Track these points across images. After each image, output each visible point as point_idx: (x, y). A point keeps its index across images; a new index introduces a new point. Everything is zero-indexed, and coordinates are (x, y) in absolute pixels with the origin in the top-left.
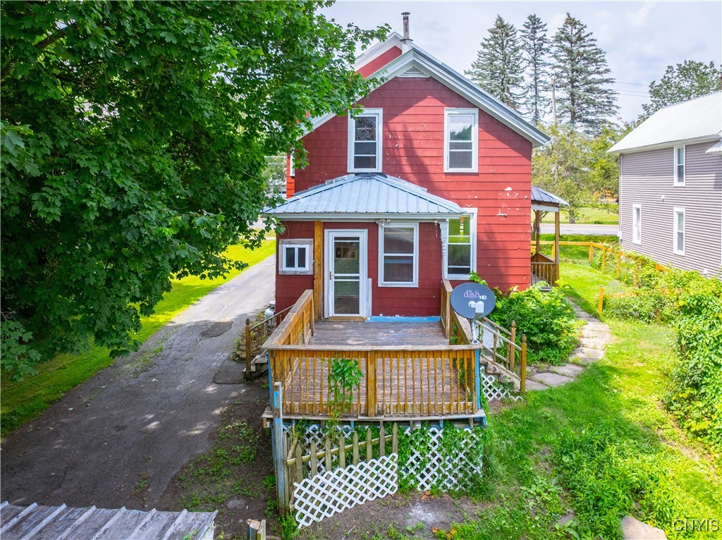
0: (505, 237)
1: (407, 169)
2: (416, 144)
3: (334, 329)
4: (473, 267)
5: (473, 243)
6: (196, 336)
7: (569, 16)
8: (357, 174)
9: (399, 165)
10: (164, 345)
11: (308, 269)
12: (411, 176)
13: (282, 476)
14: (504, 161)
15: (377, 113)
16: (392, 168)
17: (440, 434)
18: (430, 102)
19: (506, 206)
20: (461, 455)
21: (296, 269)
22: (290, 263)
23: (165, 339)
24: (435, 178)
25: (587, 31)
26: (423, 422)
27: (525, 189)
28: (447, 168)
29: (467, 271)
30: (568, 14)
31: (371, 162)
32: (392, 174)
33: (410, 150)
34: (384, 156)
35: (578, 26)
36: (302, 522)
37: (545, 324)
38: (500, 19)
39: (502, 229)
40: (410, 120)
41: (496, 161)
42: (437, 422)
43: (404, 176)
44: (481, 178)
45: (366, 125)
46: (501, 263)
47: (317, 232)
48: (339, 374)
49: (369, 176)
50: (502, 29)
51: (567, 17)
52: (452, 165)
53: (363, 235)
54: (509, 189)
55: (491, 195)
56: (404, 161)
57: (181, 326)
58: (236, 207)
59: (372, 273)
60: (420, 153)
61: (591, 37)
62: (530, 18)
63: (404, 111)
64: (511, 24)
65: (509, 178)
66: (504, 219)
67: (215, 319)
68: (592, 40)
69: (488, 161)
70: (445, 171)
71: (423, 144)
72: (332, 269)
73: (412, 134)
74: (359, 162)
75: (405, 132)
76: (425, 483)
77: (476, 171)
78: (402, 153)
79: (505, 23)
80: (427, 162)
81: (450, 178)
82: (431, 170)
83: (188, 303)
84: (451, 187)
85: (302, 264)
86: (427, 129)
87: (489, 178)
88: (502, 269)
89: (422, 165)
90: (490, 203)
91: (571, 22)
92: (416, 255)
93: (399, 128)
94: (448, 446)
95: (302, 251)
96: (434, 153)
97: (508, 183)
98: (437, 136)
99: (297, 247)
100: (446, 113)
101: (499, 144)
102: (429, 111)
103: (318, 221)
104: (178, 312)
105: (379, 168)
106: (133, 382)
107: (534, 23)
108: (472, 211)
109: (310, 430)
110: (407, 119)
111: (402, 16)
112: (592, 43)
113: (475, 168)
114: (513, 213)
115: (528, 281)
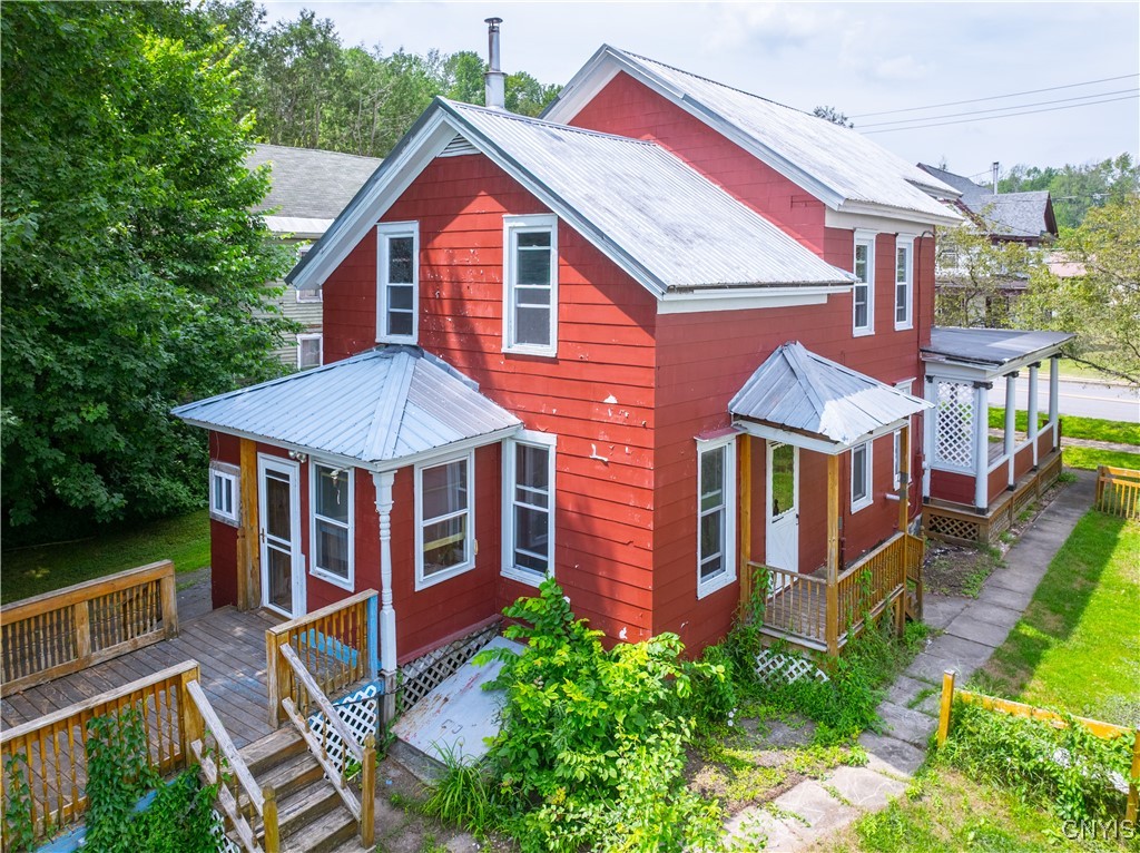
0: (605, 511)
1: (453, 341)
2: (466, 291)
4: (551, 561)
5: (551, 510)
8: (387, 345)
9: (442, 334)
12: (458, 355)
14: (603, 335)
15: (413, 231)
16: (432, 343)
18: (481, 204)
19: (607, 438)
24: (489, 362)
27: (642, 404)
28: (509, 343)
29: (542, 567)
31: (406, 324)
32: (431, 350)
33: (457, 304)
34: (422, 314)
39: (600, 491)
40: (458, 240)
41: (589, 334)
43: (448, 355)
44: (564, 370)
45: (400, 253)
52: (519, 335)
53: (294, 473)
54: (611, 400)
55: (578, 410)
56: (449, 325)
60: (470, 309)
63: (447, 225)
65: (610, 373)
66: (603, 468)
69: (574, 332)
70: (506, 349)
71: (475, 292)
73: (460, 271)
74: (392, 323)
75: (451, 267)
78: (447, 308)
80: (480, 328)
81: (515, 367)
82: (484, 344)
84: (512, 384)
86: (478, 261)
87: (576, 372)
88: (604, 583)
90: (577, 428)
93: (442, 258)
95: (229, 482)
96: (490, 313)
97: (611, 386)
98: (494, 276)
100: (506, 225)
101: (596, 296)
102: (480, 222)
103: (244, 440)
105: (413, 340)
108: (549, 441)
110: (454, 240)
111: (488, 25)
113: (553, 348)
114: (619, 458)
115: (649, 624)
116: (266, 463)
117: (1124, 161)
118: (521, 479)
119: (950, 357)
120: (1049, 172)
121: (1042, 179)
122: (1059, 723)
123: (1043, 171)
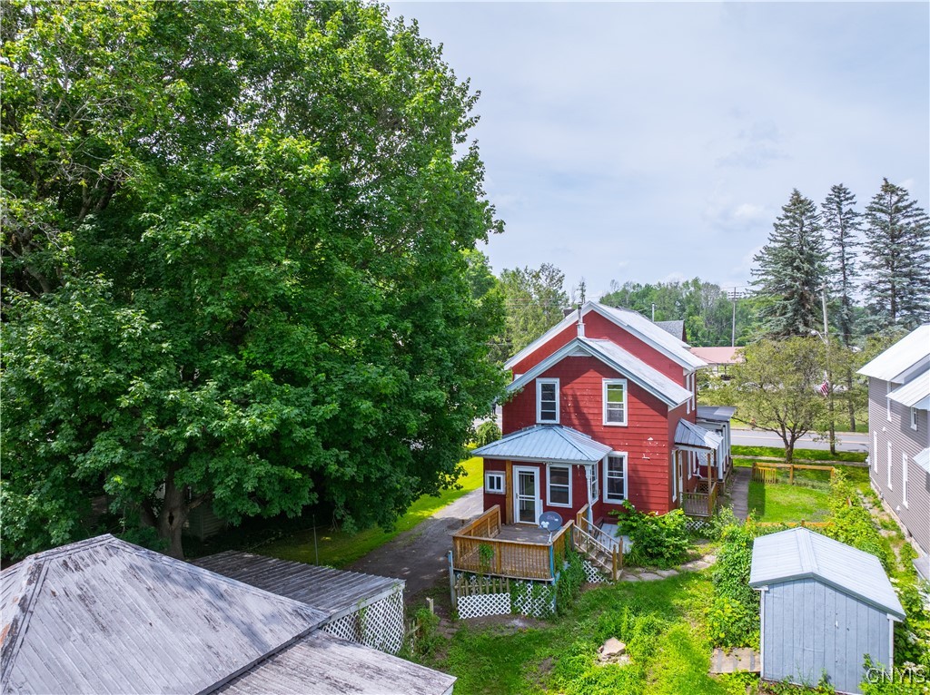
0: (648, 475)
1: (576, 422)
2: (582, 404)
3: (516, 531)
4: (626, 495)
5: (625, 478)
6: (444, 528)
7: (887, 182)
8: (543, 424)
9: (570, 419)
10: (423, 532)
11: (502, 490)
12: (579, 427)
13: (453, 593)
14: (647, 418)
15: (556, 382)
16: (566, 422)
17: (532, 587)
18: (591, 374)
19: (649, 451)
20: (542, 599)
21: (495, 490)
22: (492, 487)
23: (425, 528)
24: (595, 429)
25: (910, 199)
26: (525, 580)
27: (663, 440)
28: (605, 422)
29: (621, 498)
30: (885, 179)
31: (552, 416)
32: (566, 425)
33: (577, 409)
34: (561, 412)
35: (900, 193)
36: (462, 616)
37: (662, 541)
38: (797, 193)
39: (647, 468)
40: (579, 386)
41: (642, 418)
42: (529, 581)
43: (574, 427)
44: (630, 430)
45: (548, 390)
46: (644, 493)
47: (508, 467)
48: (483, 552)
49: (550, 426)
50: (799, 205)
51: (884, 183)
52: (610, 419)
53: (536, 471)
54: (651, 439)
55: (637, 443)
56: (573, 416)
57: (437, 520)
58: (441, 463)
59: (543, 496)
60: (585, 411)
61: (915, 206)
62: (834, 188)
63: (574, 380)
64: (809, 199)
65: (651, 431)
66: (647, 461)
67: (460, 517)
68: (917, 209)
69: (635, 418)
70: (604, 424)
71: (588, 404)
72: (518, 492)
73: (579, 397)
74: (544, 416)
75: (574, 396)
76: (525, 611)
77: (626, 425)
78: (572, 410)
79: (802, 198)
80: (590, 417)
81: (607, 430)
82: (593, 423)
83: (446, 504)
84: (607, 436)
85: (499, 487)
86: (590, 394)
87: (635, 431)
88: (645, 498)
89: (587, 420)
90: (636, 449)
91: (889, 188)
92: (570, 486)
93: (570, 392)
94: (536, 594)
95: (499, 479)
96: (596, 411)
97: (650, 435)
98: (598, 399)
99: (495, 476)
100: (604, 382)
101: (643, 405)
102: (591, 380)
103: (509, 460)
104: (437, 510)
105: (558, 421)
106: (403, 551)
107: (840, 194)
108: (624, 454)
109: (472, 578)
110: (576, 386)
112: (919, 212)
113: (625, 423)
114: (654, 457)
115: (667, 508)
116: (517, 470)
117: (696, 282)
118: (610, 468)
119: (707, 420)
120: (648, 287)
121: (644, 292)
122: (780, 526)
123: (643, 286)
